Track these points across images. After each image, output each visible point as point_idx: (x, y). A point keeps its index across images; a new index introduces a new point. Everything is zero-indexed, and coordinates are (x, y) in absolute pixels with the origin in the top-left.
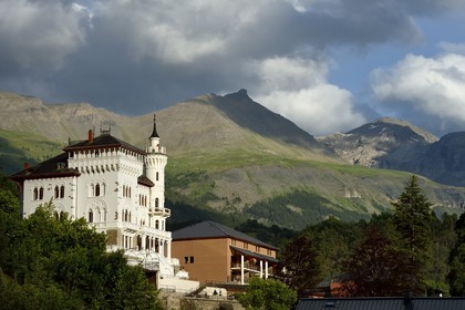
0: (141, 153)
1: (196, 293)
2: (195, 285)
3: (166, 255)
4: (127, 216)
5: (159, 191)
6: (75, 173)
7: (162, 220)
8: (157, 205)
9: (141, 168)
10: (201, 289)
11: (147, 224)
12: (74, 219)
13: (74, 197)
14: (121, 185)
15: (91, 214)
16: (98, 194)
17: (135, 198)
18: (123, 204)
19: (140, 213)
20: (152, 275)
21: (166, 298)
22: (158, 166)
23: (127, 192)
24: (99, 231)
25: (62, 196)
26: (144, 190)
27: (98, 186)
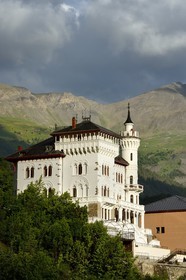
0: (117, 136)
1: (167, 260)
2: (166, 253)
3: (140, 226)
4: (105, 192)
5: (133, 169)
6: (61, 155)
7: (136, 195)
8: (131, 182)
9: (117, 149)
10: (172, 256)
11: (123, 198)
12: (60, 195)
13: (61, 175)
14: (100, 164)
15: (75, 190)
16: (80, 172)
17: (112, 176)
18: (103, 181)
19: (117, 189)
20: (128, 243)
21: (141, 264)
22: (132, 149)
23: (106, 170)
24: (81, 205)
25: (50, 175)
26: (120, 169)
27: (80, 166)
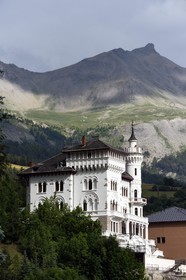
2: (171, 263)
3: (144, 237)
4: (114, 205)
5: (137, 184)
7: (140, 208)
8: (136, 196)
9: (124, 166)
10: (176, 267)
11: (128, 212)
12: (72, 209)
13: (72, 190)
14: (109, 180)
15: (85, 205)
16: (90, 188)
18: (111, 196)
19: (123, 202)
20: (140, 256)
21: (151, 275)
23: (114, 185)
25: (62, 189)
27: (90, 181)
